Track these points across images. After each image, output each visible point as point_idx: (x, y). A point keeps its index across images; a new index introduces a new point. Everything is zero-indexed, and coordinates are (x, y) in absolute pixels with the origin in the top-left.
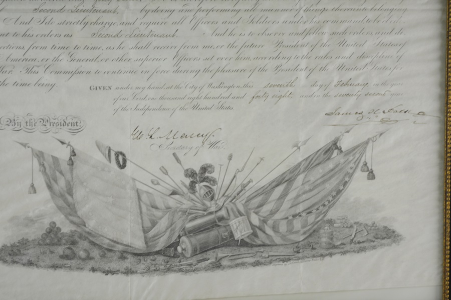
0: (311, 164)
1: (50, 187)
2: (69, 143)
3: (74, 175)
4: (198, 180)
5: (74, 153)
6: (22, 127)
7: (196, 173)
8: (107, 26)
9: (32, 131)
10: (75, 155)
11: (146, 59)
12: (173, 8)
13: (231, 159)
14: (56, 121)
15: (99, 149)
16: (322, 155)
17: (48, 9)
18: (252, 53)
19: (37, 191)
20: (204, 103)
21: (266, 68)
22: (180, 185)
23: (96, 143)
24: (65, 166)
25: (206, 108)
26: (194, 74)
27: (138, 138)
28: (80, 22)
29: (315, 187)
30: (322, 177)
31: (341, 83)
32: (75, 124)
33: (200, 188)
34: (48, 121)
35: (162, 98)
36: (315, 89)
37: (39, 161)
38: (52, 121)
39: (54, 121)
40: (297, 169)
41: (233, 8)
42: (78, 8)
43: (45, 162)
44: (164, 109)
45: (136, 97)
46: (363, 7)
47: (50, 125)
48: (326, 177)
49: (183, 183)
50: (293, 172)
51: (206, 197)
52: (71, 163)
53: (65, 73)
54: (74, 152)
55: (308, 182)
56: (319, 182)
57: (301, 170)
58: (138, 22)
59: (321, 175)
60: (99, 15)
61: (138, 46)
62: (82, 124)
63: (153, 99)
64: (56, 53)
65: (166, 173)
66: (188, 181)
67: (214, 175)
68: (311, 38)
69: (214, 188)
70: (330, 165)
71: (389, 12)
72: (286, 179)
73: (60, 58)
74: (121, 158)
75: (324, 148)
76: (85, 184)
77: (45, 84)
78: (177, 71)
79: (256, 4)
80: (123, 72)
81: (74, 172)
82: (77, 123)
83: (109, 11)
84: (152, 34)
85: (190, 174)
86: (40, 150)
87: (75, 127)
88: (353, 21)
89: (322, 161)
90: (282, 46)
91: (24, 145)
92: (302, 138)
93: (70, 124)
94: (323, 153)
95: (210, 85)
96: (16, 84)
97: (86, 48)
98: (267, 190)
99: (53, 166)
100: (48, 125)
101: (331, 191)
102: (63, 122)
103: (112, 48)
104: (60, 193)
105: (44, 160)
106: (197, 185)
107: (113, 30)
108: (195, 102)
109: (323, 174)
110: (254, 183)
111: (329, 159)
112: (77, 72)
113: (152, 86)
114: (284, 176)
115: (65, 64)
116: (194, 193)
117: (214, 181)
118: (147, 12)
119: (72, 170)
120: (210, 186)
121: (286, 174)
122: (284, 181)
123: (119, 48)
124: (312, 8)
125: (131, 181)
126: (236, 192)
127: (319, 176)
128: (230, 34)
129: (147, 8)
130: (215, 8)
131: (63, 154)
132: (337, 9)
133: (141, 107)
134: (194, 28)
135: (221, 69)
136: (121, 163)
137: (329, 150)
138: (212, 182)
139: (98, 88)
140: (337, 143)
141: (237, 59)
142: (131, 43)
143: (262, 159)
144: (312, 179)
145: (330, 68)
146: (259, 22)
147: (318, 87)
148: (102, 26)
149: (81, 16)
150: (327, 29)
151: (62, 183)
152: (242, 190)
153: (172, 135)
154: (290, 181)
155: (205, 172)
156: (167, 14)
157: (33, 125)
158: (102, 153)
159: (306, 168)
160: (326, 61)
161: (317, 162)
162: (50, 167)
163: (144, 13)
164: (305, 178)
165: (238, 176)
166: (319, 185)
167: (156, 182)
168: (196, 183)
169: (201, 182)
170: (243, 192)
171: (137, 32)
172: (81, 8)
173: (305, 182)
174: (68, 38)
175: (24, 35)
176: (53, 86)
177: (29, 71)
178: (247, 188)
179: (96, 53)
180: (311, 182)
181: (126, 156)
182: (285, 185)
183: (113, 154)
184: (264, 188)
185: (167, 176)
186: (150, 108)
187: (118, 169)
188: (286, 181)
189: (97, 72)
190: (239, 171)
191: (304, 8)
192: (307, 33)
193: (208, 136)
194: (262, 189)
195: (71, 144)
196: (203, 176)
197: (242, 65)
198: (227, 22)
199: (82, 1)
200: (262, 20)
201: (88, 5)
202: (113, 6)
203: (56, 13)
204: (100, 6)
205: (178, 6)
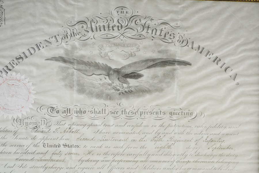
8: (59, 169)
12: (98, 159)
17: (24, 159)
28: (43, 167)
41: (134, 160)
42: (42, 159)
46: (211, 161)
58: (77, 167)
60: (54, 163)
71: (228, 164)
79: (148, 158)
83: (60, 161)
88: (206, 169)
107: (62, 172)
118: (83, 161)
124: (181, 161)
129: (83, 159)
130: (123, 160)
132: (196, 162)
134: (110, 171)
146: (149, 168)
148: (55, 169)
149: (43, 163)
156: (94, 163)
163: (80, 162)
172: (43, 158)
191: (176, 161)
198: (130, 168)
199: (44, 154)
200: (151, 167)
201: (47, 157)
202: (62, 158)
203: (29, 162)
204: (55, 157)
205: (101, 158)
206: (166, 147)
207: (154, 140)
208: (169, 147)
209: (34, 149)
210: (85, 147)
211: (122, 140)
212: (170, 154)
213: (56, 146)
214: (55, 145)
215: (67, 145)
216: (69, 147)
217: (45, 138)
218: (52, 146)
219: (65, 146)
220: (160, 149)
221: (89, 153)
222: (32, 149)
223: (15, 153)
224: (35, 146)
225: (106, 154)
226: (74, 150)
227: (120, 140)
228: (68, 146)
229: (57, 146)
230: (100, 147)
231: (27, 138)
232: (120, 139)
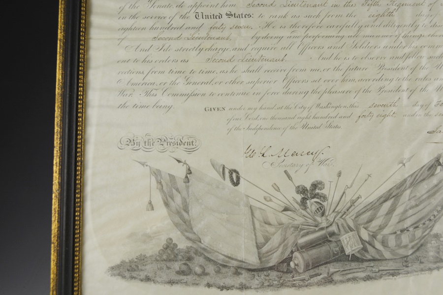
0: (416, 180)
1: (167, 204)
2: (185, 161)
3: (190, 192)
4: (309, 196)
5: (189, 172)
6: (141, 146)
7: (307, 190)
8: (221, 52)
9: (150, 150)
10: (191, 173)
11: (258, 82)
12: (281, 35)
13: (340, 176)
14: (173, 141)
15: (214, 168)
16: (426, 172)
17: (166, 37)
18: (357, 75)
19: (154, 208)
20: (313, 123)
21: (370, 90)
22: (292, 202)
23: (211, 161)
24: (181, 184)
25: (315, 128)
26: (303, 95)
27: (251, 156)
28: (195, 49)
29: (421, 202)
30: (427, 192)
31: (440, 103)
32: (191, 143)
33: (312, 204)
34: (165, 141)
35: (273, 118)
36: (417, 108)
37: (156, 178)
38: (169, 140)
39: (171, 141)
40: (403, 185)
41: (337, 35)
42: (194, 36)
43: (162, 180)
44: (275, 129)
45: (249, 117)
47: (167, 145)
48: (431, 193)
49: (294, 200)
50: (399, 188)
51: (317, 213)
52: (187, 180)
53: (182, 95)
54: (190, 170)
55: (414, 197)
56: (424, 197)
57: (408, 186)
58: (250, 48)
59: (426, 191)
60: (213, 41)
61: (250, 69)
62: (197, 144)
63: (264, 119)
64: (173, 77)
65: (278, 190)
66: (299, 197)
67: (325, 191)
68: (410, 61)
69: (325, 204)
70: (434, 181)
72: (394, 194)
73: (177, 82)
74: (234, 175)
75: (428, 164)
76: (200, 201)
77: (163, 106)
78: (286, 93)
79: (358, 31)
80: (236, 94)
81: (190, 190)
82: (192, 142)
83: (223, 38)
84: (262, 59)
85: (301, 190)
86: (158, 168)
87: (191, 147)
89: (426, 177)
90: (384, 69)
91: (143, 164)
92: (407, 155)
93: (186, 144)
94: (427, 169)
95: (318, 105)
96: (135, 106)
97: (201, 72)
98: (375, 205)
99: (170, 184)
100: (165, 144)
101: (436, 206)
102: (180, 141)
103: (225, 71)
104: (177, 210)
105: (161, 178)
106: (308, 201)
107: (226, 55)
108: (304, 122)
109: (428, 189)
110: (363, 199)
111: (433, 175)
112: (193, 94)
113: (263, 107)
114: (391, 191)
115: (182, 87)
116: (306, 209)
117: (324, 198)
118: (258, 38)
119: (188, 187)
120: (321, 202)
121: (393, 189)
122: (391, 197)
123: (232, 71)
124: (410, 35)
125: (245, 198)
126: (346, 208)
127: (424, 192)
128: (336, 58)
129: (258, 35)
130: (321, 35)
131: (180, 172)
132: (433, 35)
133: (253, 127)
134: (301, 53)
135: (328, 90)
136: (235, 181)
137: (432, 166)
138: (322, 199)
139: (212, 109)
140: (439, 159)
141: (343, 81)
142: (243, 66)
143: (369, 176)
144: (418, 195)
145: (430, 88)
146: (362, 47)
147: (419, 107)
148: (216, 52)
149: (196, 43)
150: (425, 53)
151: (178, 200)
152: (351, 206)
153: (283, 153)
154: (397, 197)
155: (315, 189)
156: (276, 40)
157: (151, 145)
158: (216, 171)
159: (411, 184)
160: (425, 83)
161: (422, 178)
162: (167, 185)
163: (255, 39)
164: (411, 193)
165: (347, 192)
166: (424, 200)
167: (268, 199)
168: (308, 200)
169: (312, 198)
170: (353, 207)
171: (248, 57)
172: (196, 35)
173: (411, 197)
174: (184, 63)
175: (144, 61)
176: (170, 108)
177: (148, 94)
178: (356, 204)
179: (211, 76)
180: (417, 198)
181: (240, 173)
182: (392, 200)
183: (227, 172)
184: (372, 204)
185: (279, 193)
186: (262, 128)
187: (232, 186)
188: (394, 197)
189: (212, 94)
190: (348, 188)
191: (403, 35)
192: (407, 57)
193: (317, 153)
194: (371, 205)
195: (187, 162)
196: (313, 193)
197: (348, 86)
198: (333, 47)
199: (198, 29)
200: (365, 45)
201: (203, 33)
202: (226, 33)
203: (174, 40)
204: (215, 34)
205: (286, 33)
206: (386, 14)
207: (367, 4)
208: (391, 14)
209: (181, 22)
210: (261, 16)
211: (317, 5)
212: (393, 25)
213: (215, 17)
214: (213, 15)
215: (233, 13)
216: (236, 16)
217: (198, 4)
218: (209, 17)
219: (229, 15)
220: (377, 17)
221: (268, 25)
222: (178, 22)
223: (152, 28)
224: (183, 17)
225: (294, 26)
226: (243, 22)
227: (315, 6)
228: (234, 15)
229: (218, 17)
230: (285, 17)
231: (169, 6)
232: (315, 4)
